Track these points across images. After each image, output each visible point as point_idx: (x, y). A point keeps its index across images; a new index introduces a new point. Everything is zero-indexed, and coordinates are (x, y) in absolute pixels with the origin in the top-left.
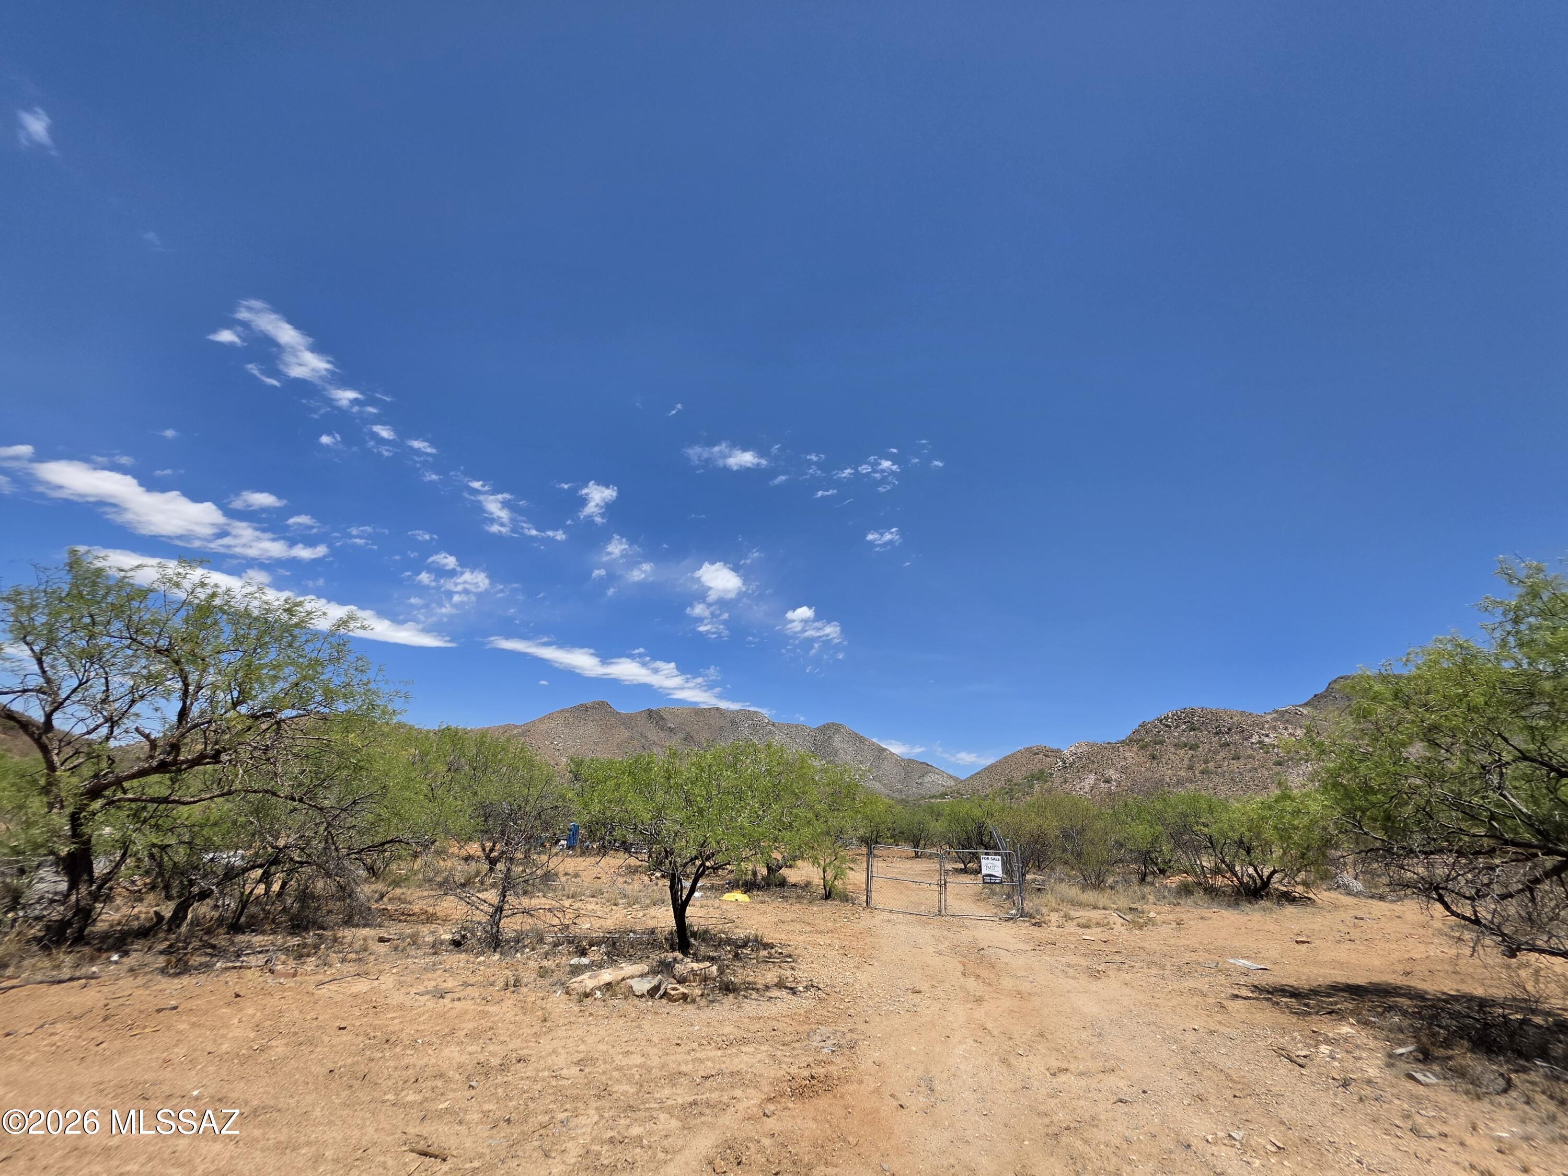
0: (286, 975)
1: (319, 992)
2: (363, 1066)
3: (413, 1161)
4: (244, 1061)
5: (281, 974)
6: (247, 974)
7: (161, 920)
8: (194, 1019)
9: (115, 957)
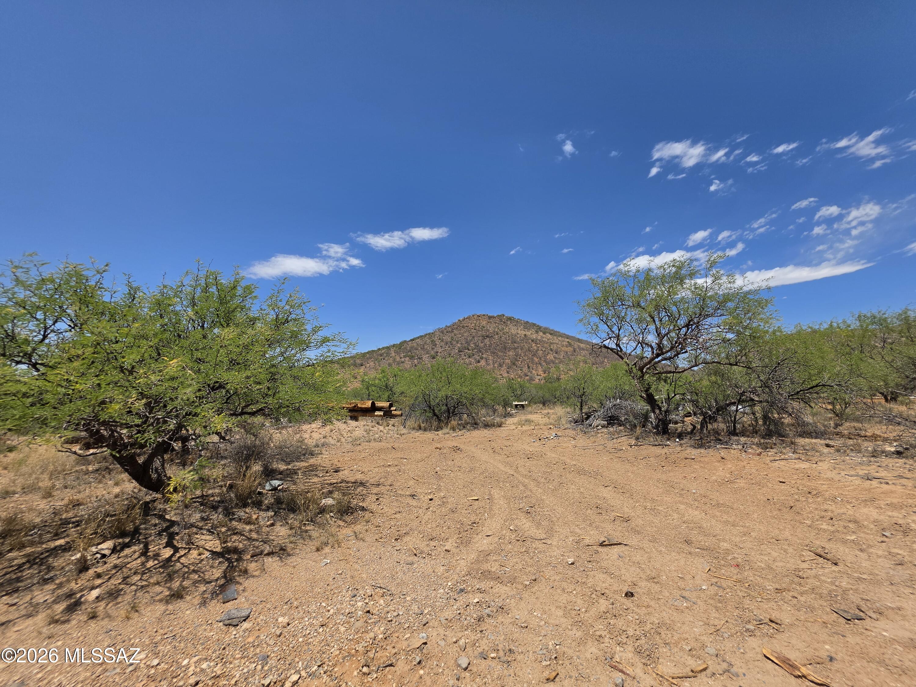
0: (753, 454)
1: (773, 464)
2: (791, 502)
3: (809, 556)
4: (720, 485)
5: (750, 453)
6: (732, 451)
7: (694, 427)
8: (702, 465)
9: (677, 440)
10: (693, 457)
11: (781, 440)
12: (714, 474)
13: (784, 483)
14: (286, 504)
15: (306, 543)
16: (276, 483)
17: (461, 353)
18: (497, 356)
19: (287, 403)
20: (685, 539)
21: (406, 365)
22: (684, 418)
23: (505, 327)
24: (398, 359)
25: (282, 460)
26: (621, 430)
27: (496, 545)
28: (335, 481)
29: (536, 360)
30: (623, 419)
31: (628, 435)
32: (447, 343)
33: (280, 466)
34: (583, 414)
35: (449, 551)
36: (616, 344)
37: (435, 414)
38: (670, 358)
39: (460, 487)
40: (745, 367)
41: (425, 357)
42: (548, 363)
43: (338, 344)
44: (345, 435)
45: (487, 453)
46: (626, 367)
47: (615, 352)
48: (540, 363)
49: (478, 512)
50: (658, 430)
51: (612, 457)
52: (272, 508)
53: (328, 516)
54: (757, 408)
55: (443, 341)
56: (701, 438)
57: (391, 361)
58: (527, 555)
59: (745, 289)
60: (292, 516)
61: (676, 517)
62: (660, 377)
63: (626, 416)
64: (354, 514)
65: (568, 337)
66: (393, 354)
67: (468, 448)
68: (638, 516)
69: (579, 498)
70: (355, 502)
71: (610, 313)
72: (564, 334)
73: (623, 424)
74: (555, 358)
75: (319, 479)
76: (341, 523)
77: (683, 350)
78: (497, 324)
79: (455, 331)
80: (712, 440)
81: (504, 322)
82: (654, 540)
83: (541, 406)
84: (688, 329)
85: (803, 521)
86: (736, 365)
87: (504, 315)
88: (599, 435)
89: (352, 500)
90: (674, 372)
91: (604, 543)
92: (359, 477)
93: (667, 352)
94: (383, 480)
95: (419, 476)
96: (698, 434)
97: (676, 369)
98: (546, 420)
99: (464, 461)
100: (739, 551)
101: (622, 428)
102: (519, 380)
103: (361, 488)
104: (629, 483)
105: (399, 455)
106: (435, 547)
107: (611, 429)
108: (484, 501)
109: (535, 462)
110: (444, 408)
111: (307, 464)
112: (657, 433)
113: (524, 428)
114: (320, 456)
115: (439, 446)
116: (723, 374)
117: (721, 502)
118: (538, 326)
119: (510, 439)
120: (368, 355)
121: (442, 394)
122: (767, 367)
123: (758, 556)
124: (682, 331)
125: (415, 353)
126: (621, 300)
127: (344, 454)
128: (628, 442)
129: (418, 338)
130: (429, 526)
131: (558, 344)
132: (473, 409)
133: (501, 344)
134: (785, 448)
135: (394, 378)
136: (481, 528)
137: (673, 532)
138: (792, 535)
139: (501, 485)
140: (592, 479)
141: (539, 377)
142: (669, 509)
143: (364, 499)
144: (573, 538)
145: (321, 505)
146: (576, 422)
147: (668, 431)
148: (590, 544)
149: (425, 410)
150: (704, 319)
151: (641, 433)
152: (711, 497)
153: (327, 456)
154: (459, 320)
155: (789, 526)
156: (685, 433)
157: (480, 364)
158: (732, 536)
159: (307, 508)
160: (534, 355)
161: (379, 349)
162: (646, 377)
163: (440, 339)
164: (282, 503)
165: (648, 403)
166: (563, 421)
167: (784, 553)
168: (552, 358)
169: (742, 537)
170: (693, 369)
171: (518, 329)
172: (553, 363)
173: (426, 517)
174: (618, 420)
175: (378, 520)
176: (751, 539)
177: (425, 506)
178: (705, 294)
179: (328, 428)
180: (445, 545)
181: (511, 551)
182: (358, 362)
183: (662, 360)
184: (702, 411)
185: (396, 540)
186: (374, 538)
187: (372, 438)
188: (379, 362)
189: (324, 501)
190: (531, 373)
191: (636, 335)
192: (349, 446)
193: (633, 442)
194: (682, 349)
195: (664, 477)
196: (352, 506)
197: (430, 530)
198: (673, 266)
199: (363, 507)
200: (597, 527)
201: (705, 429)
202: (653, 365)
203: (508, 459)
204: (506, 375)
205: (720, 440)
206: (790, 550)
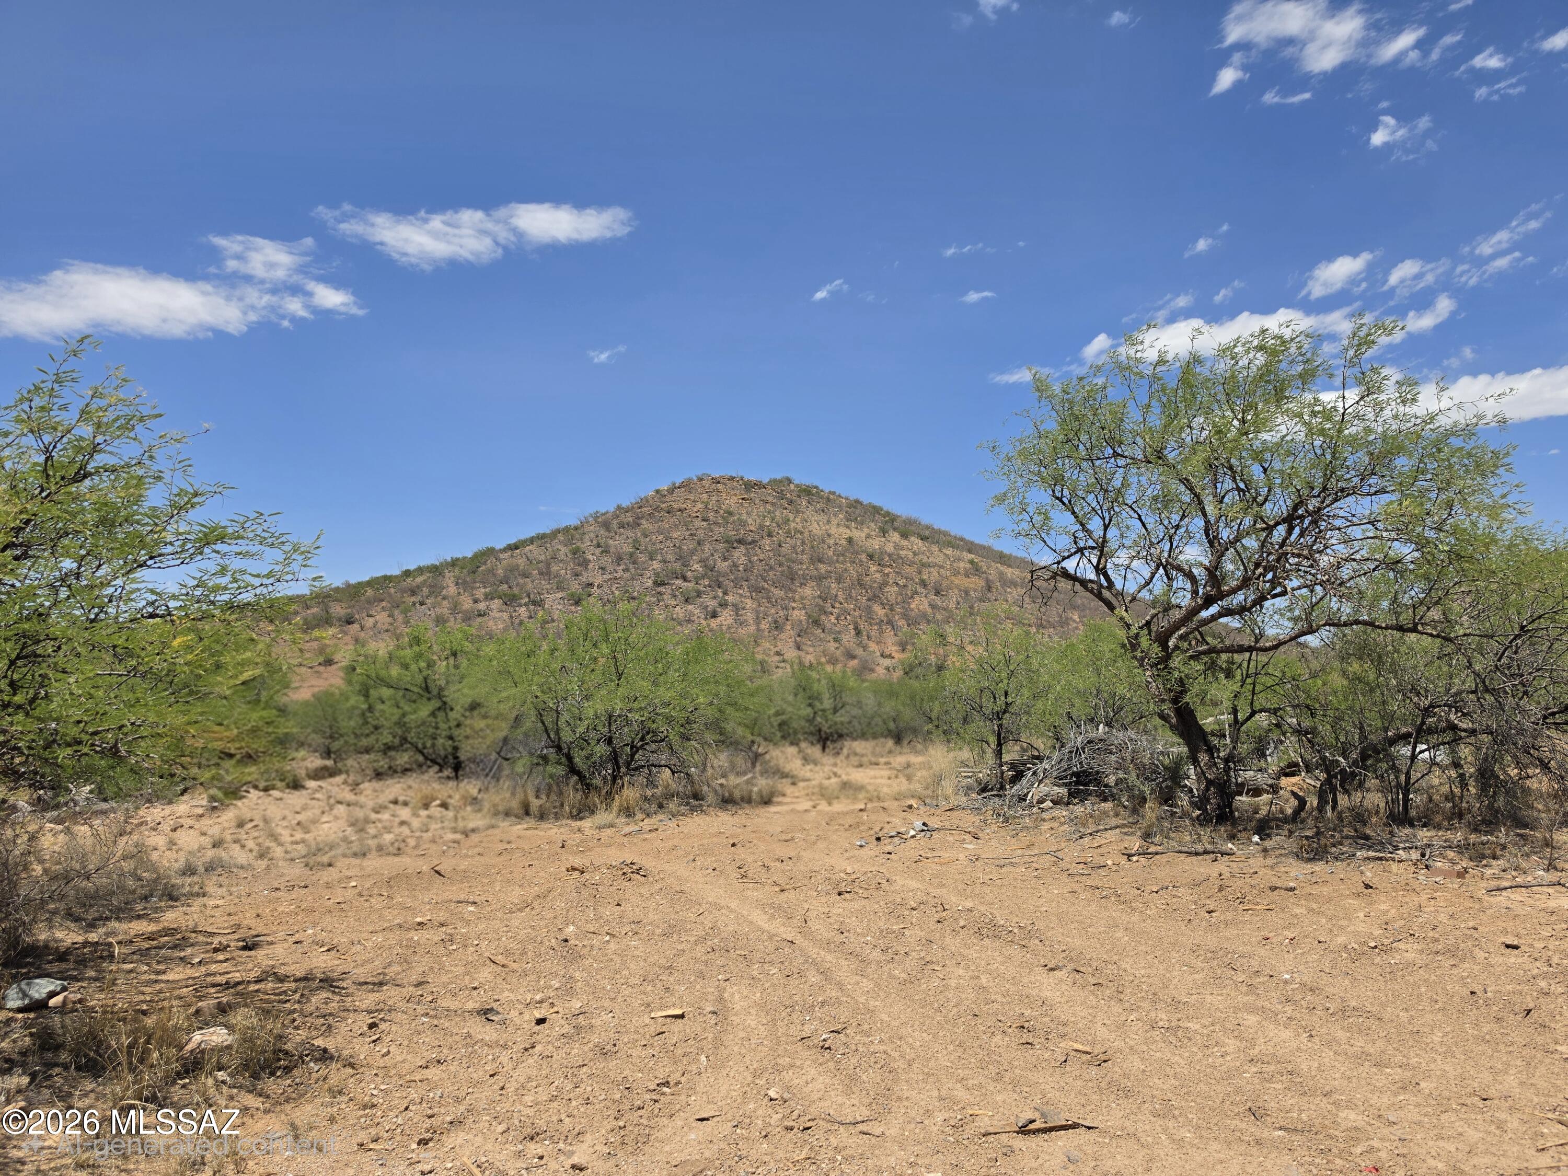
0: (1446, 874)
1: (1492, 899)
2: (1529, 998)
3: (1557, 1135)
4: (1356, 956)
5: (1440, 872)
6: (1394, 867)
7: (1302, 802)
8: (1314, 906)
9: (1256, 838)
10: (1292, 884)
11: (1521, 835)
12: (1342, 928)
13: (1516, 947)
14: (71, 1051)
15: (132, 1167)
16: (41, 987)
17: (662, 589)
18: (769, 599)
19: (74, 731)
20: (1249, 1104)
21: (491, 623)
22: (1278, 778)
23: (791, 516)
24: (467, 603)
25: (70, 915)
26: (1105, 813)
27: (723, 1145)
28: (237, 977)
29: (879, 611)
30: (1111, 780)
31: (1124, 826)
32: (619, 559)
33: (59, 935)
34: (1005, 768)
35: (581, 1169)
36: (1097, 568)
37: (573, 770)
38: (1241, 610)
39: (632, 981)
40: (1438, 636)
41: (554, 601)
42: (912, 622)
43: (253, 550)
44: (285, 836)
45: (722, 880)
46: (1122, 634)
47: (1091, 591)
48: (890, 622)
49: (679, 1052)
50: (1205, 811)
51: (1076, 887)
52: (23, 1065)
53: (210, 1081)
54: (1465, 751)
55: (607, 552)
56: (1318, 834)
57: (444, 609)
58: (813, 1167)
59: (1444, 421)
60: (89, 1085)
61: (1230, 1049)
62: (1213, 662)
63: (1121, 775)
64: (295, 1072)
65: (971, 547)
66: (452, 590)
67: (667, 867)
68: (1132, 1048)
69: (975, 1002)
70: (301, 1035)
71: (1082, 478)
72: (962, 539)
73: (1112, 795)
74: (933, 606)
75: (190, 972)
76: (251, 1101)
77: (1277, 589)
78: (769, 506)
79: (645, 524)
80: (1347, 837)
81: (791, 502)
82: (1165, 1111)
83: (890, 743)
84: (1290, 531)
85: (1552, 1047)
86: (1414, 630)
87: (790, 481)
88: (1046, 826)
89: (290, 1030)
90: (1250, 649)
91: (1032, 1126)
92: (321, 962)
93: (1234, 591)
94: (396, 968)
95: (508, 953)
96: (1310, 822)
97: (1257, 641)
98: (902, 785)
99: (651, 904)
100: (1386, 1131)
101: (1108, 806)
102: (829, 668)
103: (324, 995)
104: (1116, 958)
105: (455, 892)
106: (541, 1158)
107: (1078, 809)
108: (700, 1019)
109: (857, 905)
110: (601, 749)
111: (152, 928)
112: (1203, 821)
113: (838, 807)
114: (199, 901)
115: (577, 862)
116: (1380, 657)
117: (1354, 1004)
118: (888, 514)
119: (792, 839)
120: (370, 592)
121: (595, 707)
122: (1492, 637)
123: (1431, 1143)
124: (1275, 533)
125: (522, 587)
126: (1114, 442)
127: (278, 894)
128: (1121, 846)
129: (531, 541)
130: (528, 1099)
131: (942, 567)
132: (691, 753)
133: (780, 565)
134: (1528, 855)
135: (452, 660)
136: (683, 1097)
137: (1219, 1088)
138: (1522, 1083)
139: (755, 973)
140: (1014, 951)
141: (887, 662)
142: (1217, 1027)
143: (330, 1026)
144: (947, 1116)
145: (189, 1047)
146: (984, 790)
147: (1232, 812)
148: (992, 1130)
149: (545, 758)
150: (1335, 500)
151: (1160, 819)
152: (1331, 990)
153: (220, 902)
154: (658, 491)
155: (1519, 1063)
156: (1278, 819)
157: (718, 620)
158: (1372, 1092)
159: (142, 1061)
160: (874, 598)
161: (407, 573)
162: (1177, 661)
163: (599, 546)
164: (58, 1047)
165: (1181, 735)
166: (948, 787)
167: (1497, 1132)
168: (925, 606)
169: (1396, 1094)
170: (1302, 639)
171: (829, 522)
172: (928, 622)
173: (520, 1075)
174: (1098, 783)
175: (370, 1089)
176: (1420, 1099)
177: (522, 1040)
178: (1340, 431)
179: (228, 816)
180: (572, 1153)
181: (766, 1158)
182: (338, 610)
183: (1221, 615)
184: (1324, 759)
185: (423, 1142)
186: (355, 1141)
187: (372, 843)
188: (405, 612)
189: (197, 1037)
190: (865, 648)
191: (1152, 543)
192: (296, 871)
193: (1135, 844)
194: (1274, 583)
195: (1211, 941)
196: (289, 1047)
197: (531, 1112)
198: (1260, 348)
199: (325, 1050)
200: (1015, 1083)
201: (1329, 808)
202: (1197, 629)
203: (783, 897)
204: (791, 654)
205: (1367, 838)
206: (1513, 1123)
